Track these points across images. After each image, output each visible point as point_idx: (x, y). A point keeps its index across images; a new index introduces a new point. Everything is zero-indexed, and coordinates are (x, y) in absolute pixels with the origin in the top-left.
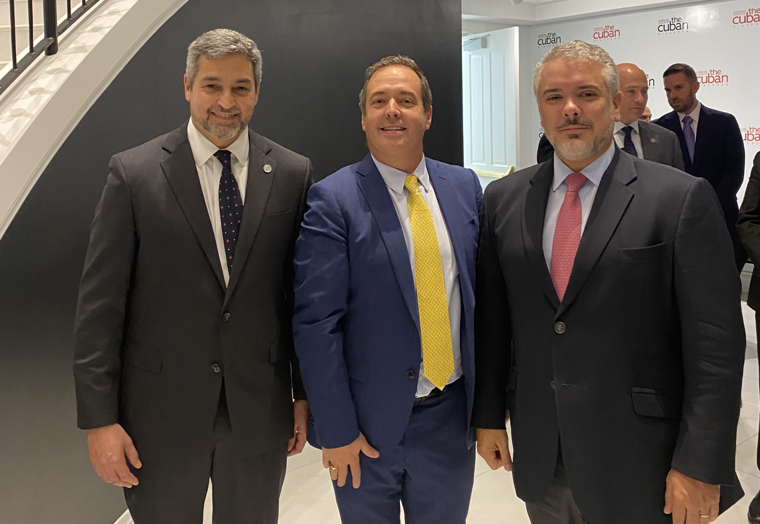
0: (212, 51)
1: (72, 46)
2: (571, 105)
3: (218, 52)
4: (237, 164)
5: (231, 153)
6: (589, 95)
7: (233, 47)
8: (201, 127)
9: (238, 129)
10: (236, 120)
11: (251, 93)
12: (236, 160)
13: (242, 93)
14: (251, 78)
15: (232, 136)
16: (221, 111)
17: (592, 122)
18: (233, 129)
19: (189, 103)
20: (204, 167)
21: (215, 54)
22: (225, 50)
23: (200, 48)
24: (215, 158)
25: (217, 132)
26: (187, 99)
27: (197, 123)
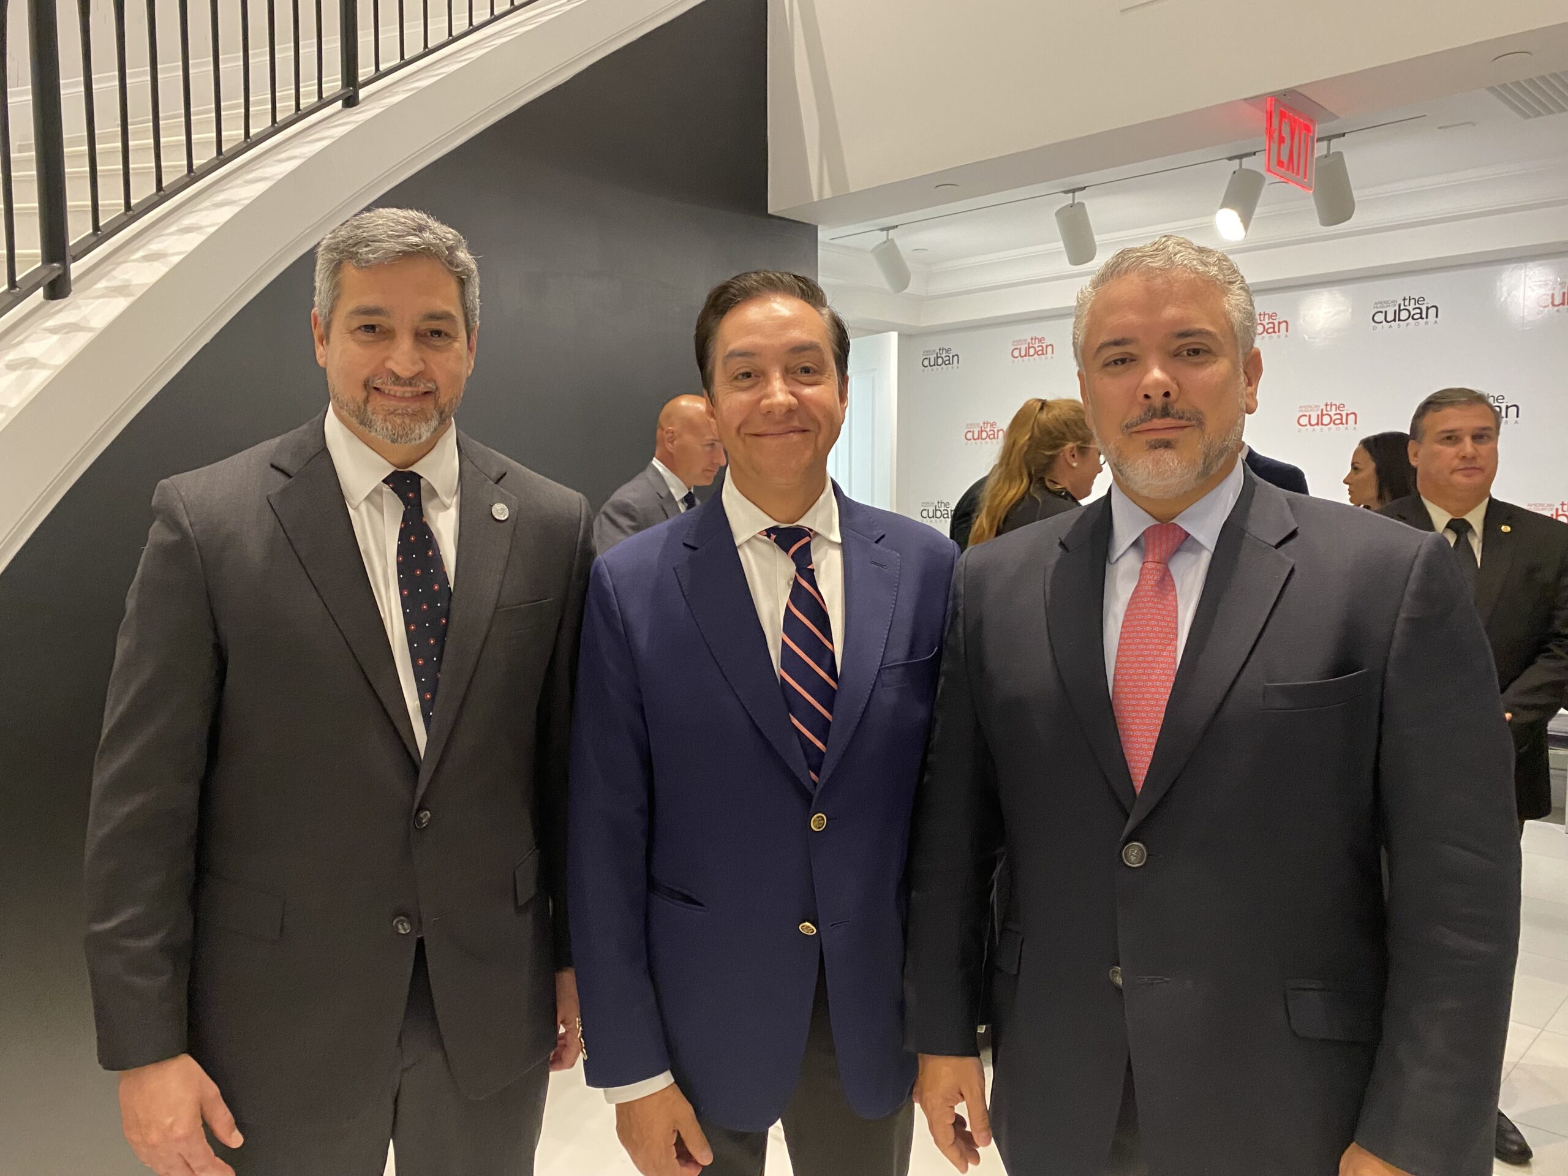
0: (367, 249)
1: (102, 284)
2: (1157, 374)
3: (381, 252)
4: (435, 502)
5: (422, 477)
6: (1196, 352)
7: (414, 239)
8: (354, 420)
9: (434, 423)
10: (429, 405)
11: (457, 345)
12: (433, 493)
13: (438, 344)
14: (456, 311)
15: (420, 438)
16: (394, 384)
17: (1201, 413)
18: (423, 423)
19: (325, 369)
20: (363, 508)
21: (375, 256)
22: (396, 246)
23: (341, 246)
24: (386, 488)
25: (387, 429)
26: (321, 362)
27: (344, 413)
